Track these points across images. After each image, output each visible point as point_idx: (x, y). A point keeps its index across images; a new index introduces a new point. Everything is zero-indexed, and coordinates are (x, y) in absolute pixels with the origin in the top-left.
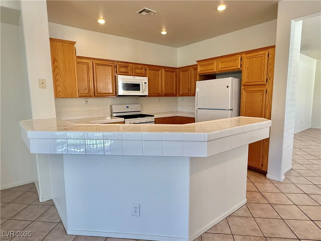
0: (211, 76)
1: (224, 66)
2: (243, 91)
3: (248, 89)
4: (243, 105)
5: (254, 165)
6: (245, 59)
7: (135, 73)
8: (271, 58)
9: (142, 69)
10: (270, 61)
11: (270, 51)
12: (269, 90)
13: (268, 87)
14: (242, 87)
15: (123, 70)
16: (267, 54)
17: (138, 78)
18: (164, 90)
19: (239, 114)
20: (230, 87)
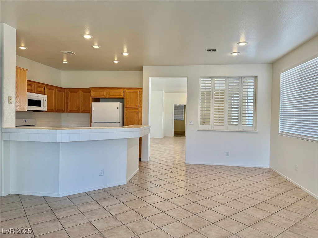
0: (97, 100)
1: (112, 94)
2: (126, 111)
3: (129, 110)
4: (125, 119)
6: (126, 92)
7: (37, 91)
8: (141, 94)
9: (42, 87)
10: (140, 95)
11: (140, 90)
12: (140, 111)
13: (140, 109)
14: (125, 109)
16: (138, 91)
17: (40, 95)
18: (56, 106)
19: (123, 125)
20: (119, 108)
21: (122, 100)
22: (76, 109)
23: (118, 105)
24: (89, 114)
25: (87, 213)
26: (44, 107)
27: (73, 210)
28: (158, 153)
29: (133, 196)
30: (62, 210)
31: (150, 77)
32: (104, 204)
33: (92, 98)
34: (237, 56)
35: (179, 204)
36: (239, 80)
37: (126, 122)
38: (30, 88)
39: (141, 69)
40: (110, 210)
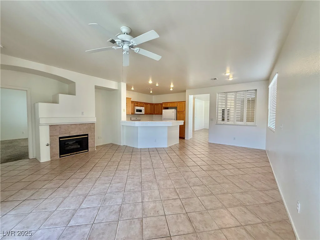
0: (167, 108)
1: (172, 105)
3: (179, 113)
4: (178, 117)
5: (181, 136)
6: (178, 104)
8: (185, 104)
9: (142, 104)
11: (185, 102)
13: (184, 112)
14: (177, 112)
15: (137, 104)
17: (141, 107)
20: (174, 112)
21: (175, 108)
23: (174, 110)
24: (162, 115)
26: (143, 112)
31: (189, 95)
33: (163, 108)
34: (232, 80)
36: (244, 93)
37: (178, 119)
39: (185, 91)
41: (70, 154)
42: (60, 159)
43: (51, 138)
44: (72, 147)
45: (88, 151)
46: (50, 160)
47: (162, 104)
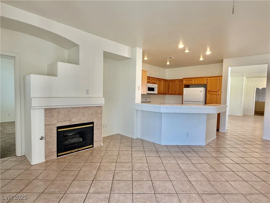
1: (198, 82)
2: (208, 94)
3: (210, 93)
4: (207, 100)
6: (208, 80)
7: (152, 82)
8: (221, 80)
9: (155, 80)
10: (220, 82)
11: (220, 78)
12: (220, 94)
13: (219, 93)
14: (207, 92)
16: (219, 79)
17: (154, 85)
18: (162, 91)
19: (205, 104)
20: (202, 92)
21: (205, 86)
22: (174, 92)
23: (202, 89)
24: (182, 96)
25: (176, 158)
26: (156, 92)
27: (168, 154)
28: (236, 127)
29: (209, 154)
30: (162, 152)
31: (229, 67)
32: (188, 155)
33: (184, 85)
35: (249, 170)
37: (207, 101)
38: (148, 81)
39: (222, 61)
40: (192, 159)
41: (70, 152)
42: (57, 159)
43: (46, 128)
44: (73, 141)
45: (93, 147)
46: (45, 161)
47: (181, 81)
